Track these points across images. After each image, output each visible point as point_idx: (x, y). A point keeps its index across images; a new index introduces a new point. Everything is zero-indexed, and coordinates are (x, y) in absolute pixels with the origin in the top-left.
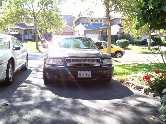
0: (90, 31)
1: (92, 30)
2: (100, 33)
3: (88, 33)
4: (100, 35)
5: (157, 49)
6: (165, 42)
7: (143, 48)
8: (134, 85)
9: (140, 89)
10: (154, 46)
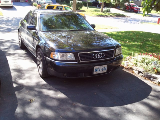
5: (108, 11)
6: (115, 4)
7: (95, 10)
8: (142, 72)
9: (152, 79)
10: (105, 8)
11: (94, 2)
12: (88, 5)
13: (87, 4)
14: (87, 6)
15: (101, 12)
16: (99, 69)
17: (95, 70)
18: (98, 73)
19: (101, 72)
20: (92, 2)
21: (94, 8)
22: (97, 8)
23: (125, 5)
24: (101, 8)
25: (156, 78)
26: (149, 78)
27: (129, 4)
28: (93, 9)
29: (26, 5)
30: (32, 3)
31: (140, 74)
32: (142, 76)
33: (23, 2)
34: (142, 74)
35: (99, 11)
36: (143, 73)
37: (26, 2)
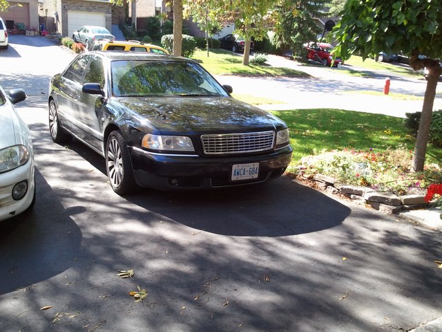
0: (79, 4)
1: (85, 1)
2: (110, 10)
3: (73, 8)
4: (110, 15)
5: (261, 63)
6: (278, 45)
7: (227, 60)
8: (332, 185)
9: (352, 196)
10: (254, 54)
11: (224, 38)
12: (210, 46)
13: (207, 44)
14: (207, 48)
15: (242, 64)
16: (242, 171)
17: (235, 171)
18: (240, 178)
19: (247, 177)
20: (220, 39)
21: (225, 53)
22: (233, 55)
23: (305, 48)
24: (243, 55)
25: (360, 194)
26: (348, 194)
27: (315, 45)
28: (223, 56)
29: (42, 43)
30: (60, 40)
31: (330, 189)
32: (334, 191)
33: (35, 36)
34: (333, 189)
35: (239, 62)
36: (335, 185)
37: (44, 35)
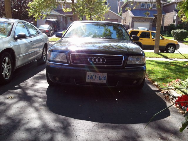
0: (139, 19)
1: (141, 18)
2: (152, 21)
3: (136, 21)
4: (152, 23)
16: (94, 77)
17: (88, 76)
18: (92, 81)
19: (97, 81)
31: (174, 100)
